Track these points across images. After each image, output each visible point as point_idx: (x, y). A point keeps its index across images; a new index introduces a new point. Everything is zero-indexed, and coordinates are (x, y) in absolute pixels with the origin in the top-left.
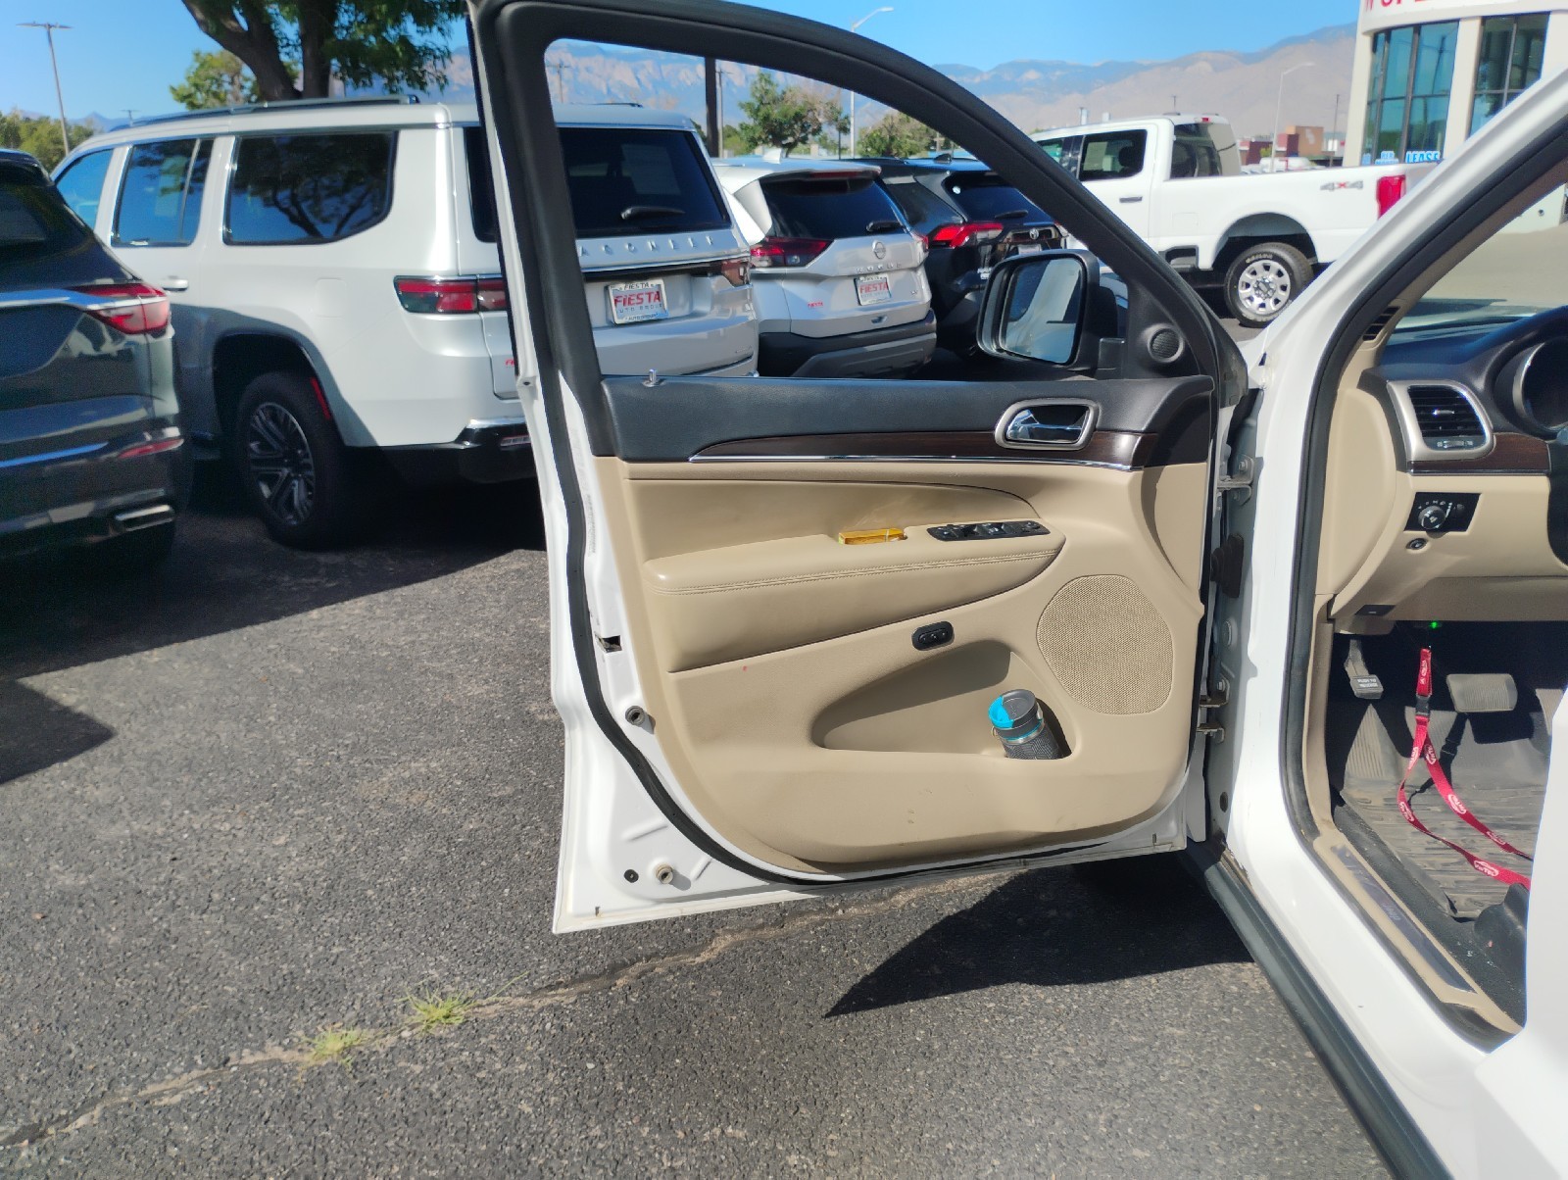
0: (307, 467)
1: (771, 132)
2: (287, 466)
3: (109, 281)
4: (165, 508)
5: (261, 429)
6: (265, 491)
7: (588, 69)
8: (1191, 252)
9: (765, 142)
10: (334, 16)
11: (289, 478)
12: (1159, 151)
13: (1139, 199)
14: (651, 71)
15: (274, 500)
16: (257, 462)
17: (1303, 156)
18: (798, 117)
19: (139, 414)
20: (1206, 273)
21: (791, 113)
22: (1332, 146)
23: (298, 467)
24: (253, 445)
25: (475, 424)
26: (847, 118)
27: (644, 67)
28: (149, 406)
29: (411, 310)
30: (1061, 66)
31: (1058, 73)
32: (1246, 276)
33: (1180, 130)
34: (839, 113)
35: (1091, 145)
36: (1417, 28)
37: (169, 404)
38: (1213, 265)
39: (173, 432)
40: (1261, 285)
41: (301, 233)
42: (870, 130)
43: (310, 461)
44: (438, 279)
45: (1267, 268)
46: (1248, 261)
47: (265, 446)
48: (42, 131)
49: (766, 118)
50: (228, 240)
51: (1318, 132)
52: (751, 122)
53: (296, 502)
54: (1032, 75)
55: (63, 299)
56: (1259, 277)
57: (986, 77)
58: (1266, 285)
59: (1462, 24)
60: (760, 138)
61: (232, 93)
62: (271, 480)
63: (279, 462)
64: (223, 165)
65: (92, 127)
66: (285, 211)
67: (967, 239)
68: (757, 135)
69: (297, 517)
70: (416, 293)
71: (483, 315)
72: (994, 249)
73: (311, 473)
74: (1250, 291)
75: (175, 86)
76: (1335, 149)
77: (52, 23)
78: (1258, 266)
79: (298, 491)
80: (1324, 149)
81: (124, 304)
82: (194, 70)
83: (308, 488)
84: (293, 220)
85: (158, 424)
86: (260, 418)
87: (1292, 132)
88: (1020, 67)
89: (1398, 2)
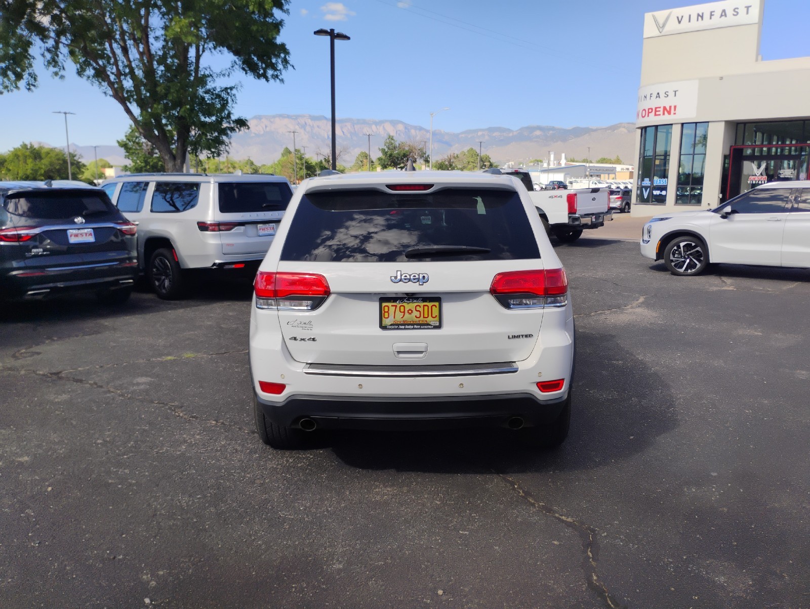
0: (170, 275)
1: (392, 162)
2: (164, 276)
3: (121, 221)
4: (131, 281)
5: (157, 265)
6: (157, 283)
7: (318, 127)
9: (390, 165)
10: (189, 131)
11: (164, 279)
14: (349, 128)
15: (159, 286)
16: (155, 275)
18: (405, 155)
19: (126, 256)
21: (402, 154)
23: (167, 276)
24: (154, 270)
25: (217, 261)
26: (428, 156)
27: (346, 126)
28: (128, 254)
29: (201, 231)
30: (553, 129)
31: (551, 132)
34: (425, 154)
36: (656, 127)
37: (135, 254)
39: (135, 261)
41: (173, 209)
42: (440, 161)
43: (171, 273)
44: (209, 222)
47: (158, 270)
48: (53, 155)
49: (391, 155)
50: (152, 211)
52: (383, 157)
53: (166, 286)
54: (538, 133)
55: (112, 225)
57: (515, 133)
59: (673, 126)
60: (387, 164)
61: (145, 143)
62: (159, 280)
63: (162, 275)
64: (152, 188)
65: (76, 153)
66: (168, 202)
68: (386, 163)
69: (166, 290)
70: (203, 226)
71: (221, 232)
73: (171, 277)
75: (119, 140)
77: (67, 112)
79: (167, 283)
81: (125, 227)
82: (129, 133)
83: (170, 281)
84: (170, 205)
85: (130, 259)
86: (157, 261)
88: (532, 129)
89: (648, 116)
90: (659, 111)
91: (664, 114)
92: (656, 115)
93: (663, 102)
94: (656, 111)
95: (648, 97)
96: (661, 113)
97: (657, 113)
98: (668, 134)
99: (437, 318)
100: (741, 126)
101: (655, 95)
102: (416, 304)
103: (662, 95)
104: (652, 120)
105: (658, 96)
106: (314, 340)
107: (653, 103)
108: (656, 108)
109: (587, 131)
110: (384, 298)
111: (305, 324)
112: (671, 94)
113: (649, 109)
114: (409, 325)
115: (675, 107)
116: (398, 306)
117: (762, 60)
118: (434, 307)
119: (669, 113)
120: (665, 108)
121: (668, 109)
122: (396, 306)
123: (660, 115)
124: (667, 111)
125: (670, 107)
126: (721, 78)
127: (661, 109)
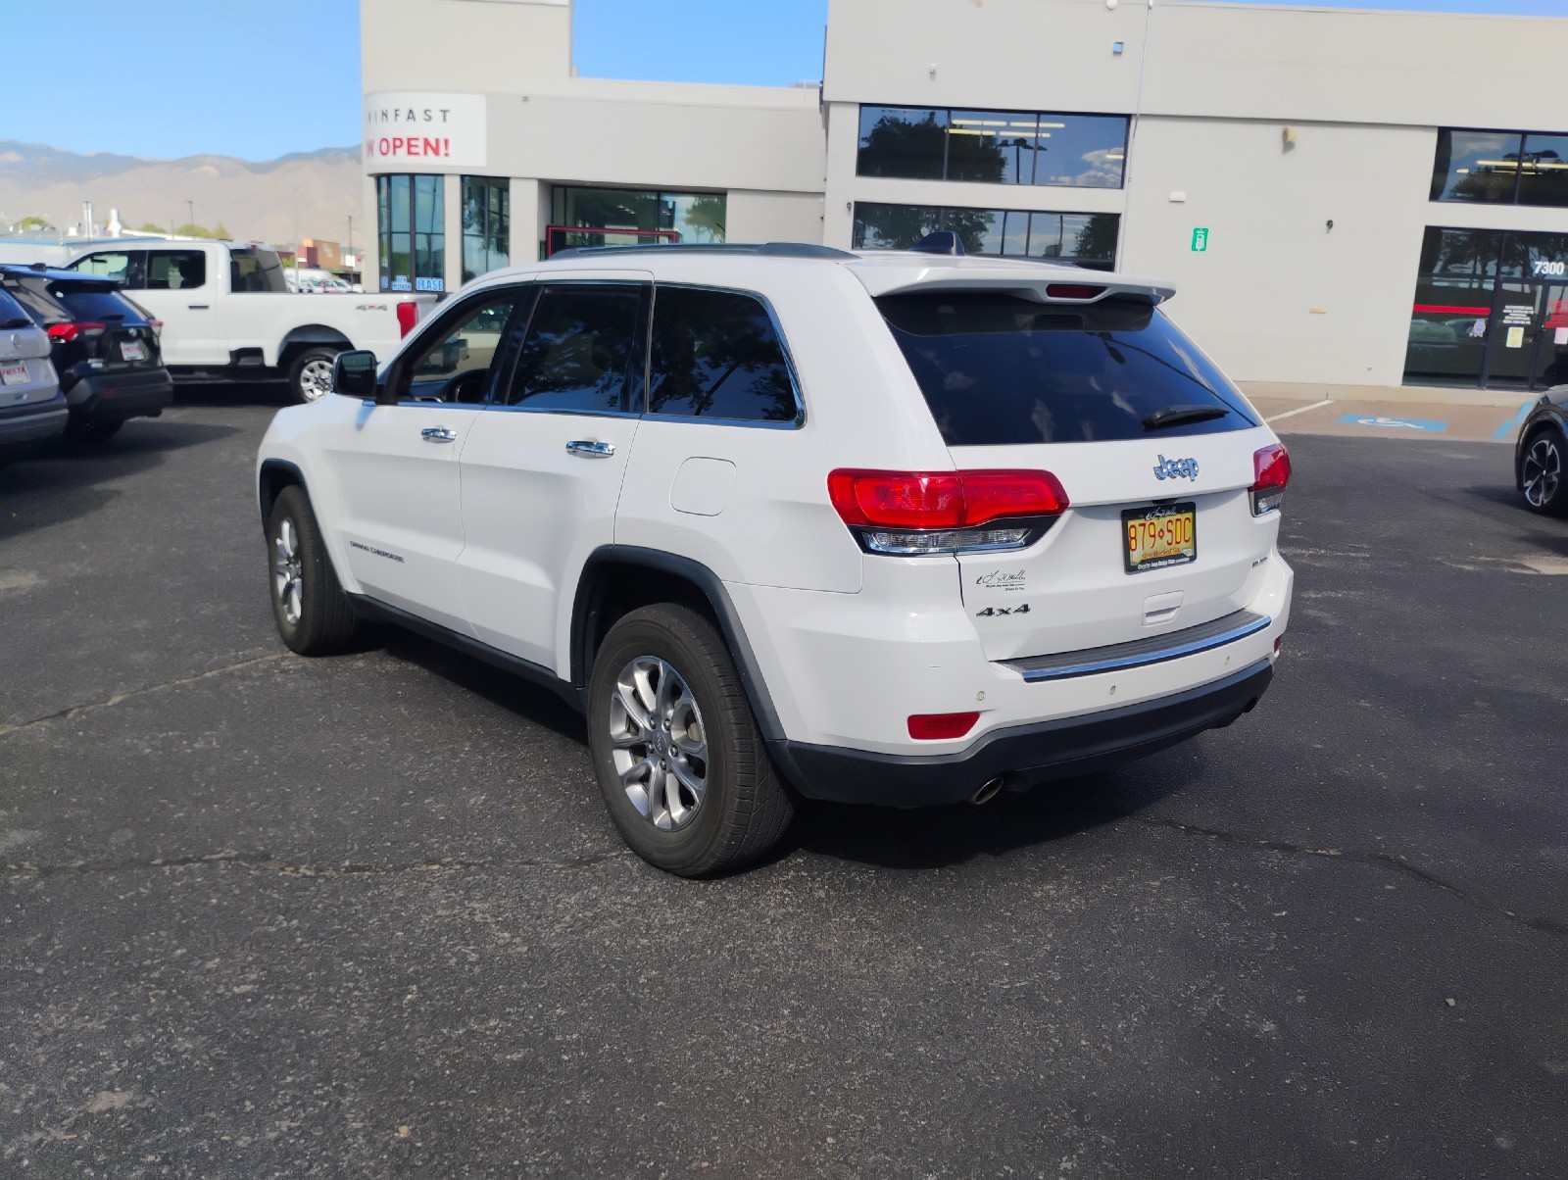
8: (257, 352)
12: (218, 269)
13: (205, 307)
17: (325, 269)
20: (271, 369)
22: (350, 261)
31: (44, 158)
32: (306, 373)
33: (234, 253)
35: (155, 260)
36: (410, 176)
38: (278, 363)
40: (320, 381)
45: (322, 367)
46: (306, 361)
51: (334, 246)
56: (317, 375)
58: (323, 380)
59: (446, 178)
67: (76, 336)
72: (99, 344)
74: (310, 385)
76: (353, 265)
78: (314, 364)
80: (342, 264)
87: (309, 243)
89: (394, 153)
90: (416, 146)
91: (426, 153)
92: (409, 153)
93: (420, 130)
94: (409, 146)
95: (391, 115)
96: (421, 149)
97: (413, 150)
98: (436, 193)
99: (1191, 543)
100: (560, 192)
101: (404, 114)
102: (1168, 518)
103: (419, 114)
104: (400, 162)
105: (411, 116)
106: (1026, 609)
107: (403, 129)
108: (409, 140)
109: (129, 163)
110: (1131, 513)
111: (1012, 577)
112: (437, 116)
113: (395, 139)
114: (1161, 559)
115: (446, 142)
116: (1147, 523)
117: (578, 75)
118: (1187, 521)
119: (436, 152)
120: (427, 142)
121: (434, 144)
122: (1143, 525)
123: (417, 154)
124: (433, 147)
125: (437, 141)
126: (526, 99)
127: (421, 143)
